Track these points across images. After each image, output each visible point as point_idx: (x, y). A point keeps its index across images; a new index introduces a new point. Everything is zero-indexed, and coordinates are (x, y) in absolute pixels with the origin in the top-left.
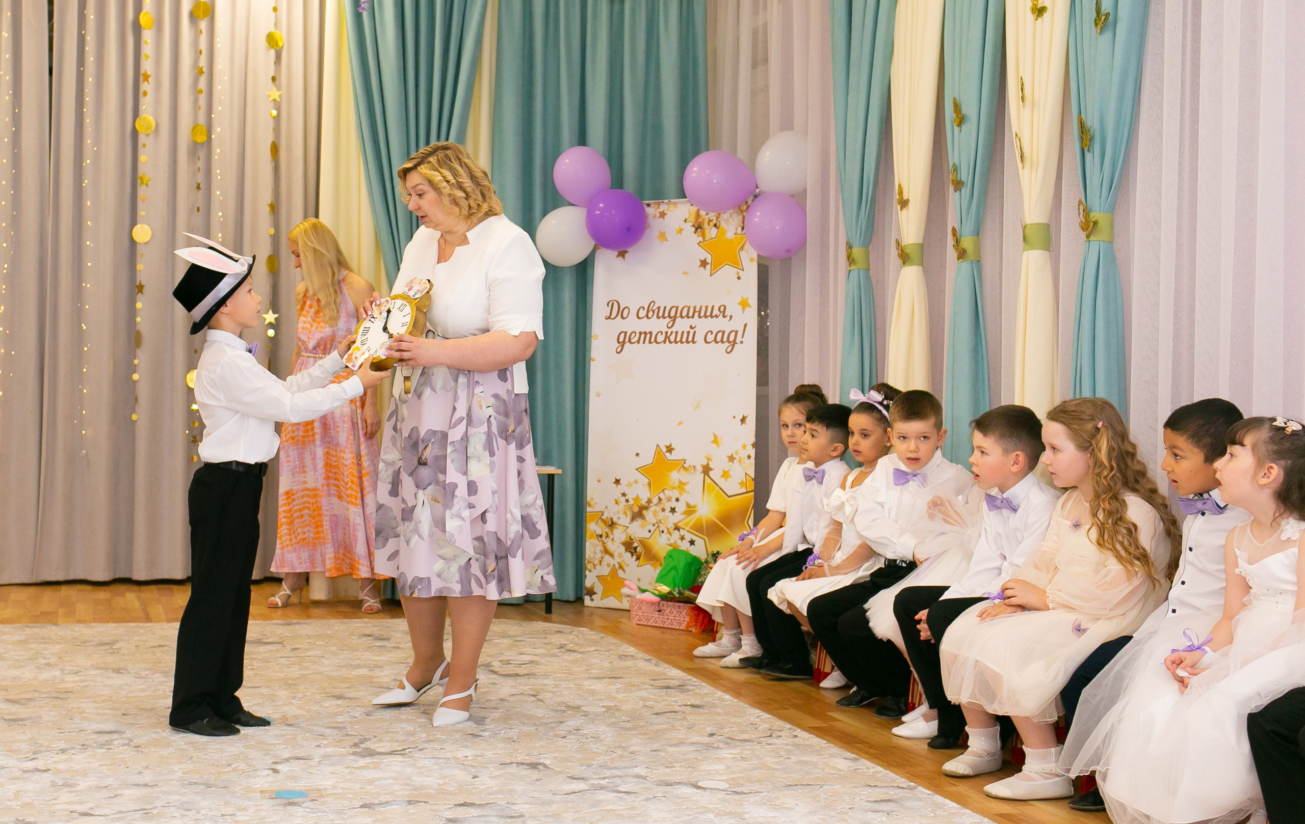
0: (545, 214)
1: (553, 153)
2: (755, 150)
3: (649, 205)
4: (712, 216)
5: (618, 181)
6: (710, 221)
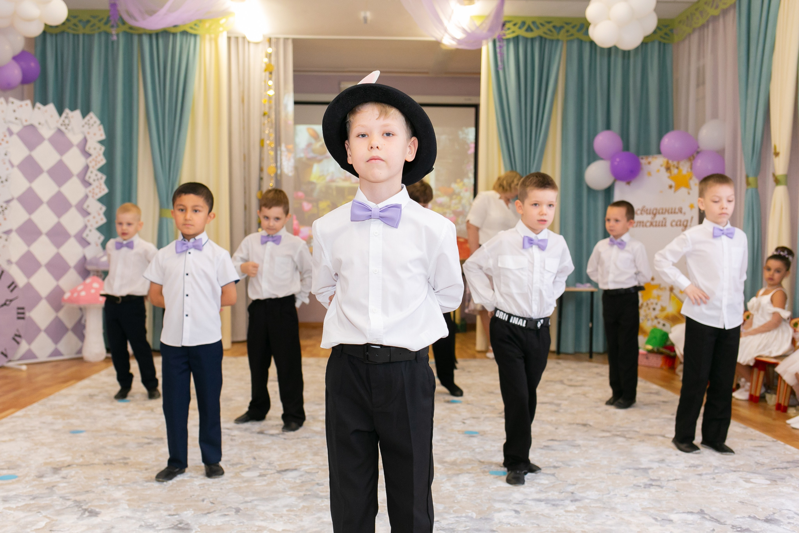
0: (589, 164)
1: (593, 134)
2: (698, 128)
3: (642, 159)
4: (675, 163)
5: (626, 147)
6: (674, 166)
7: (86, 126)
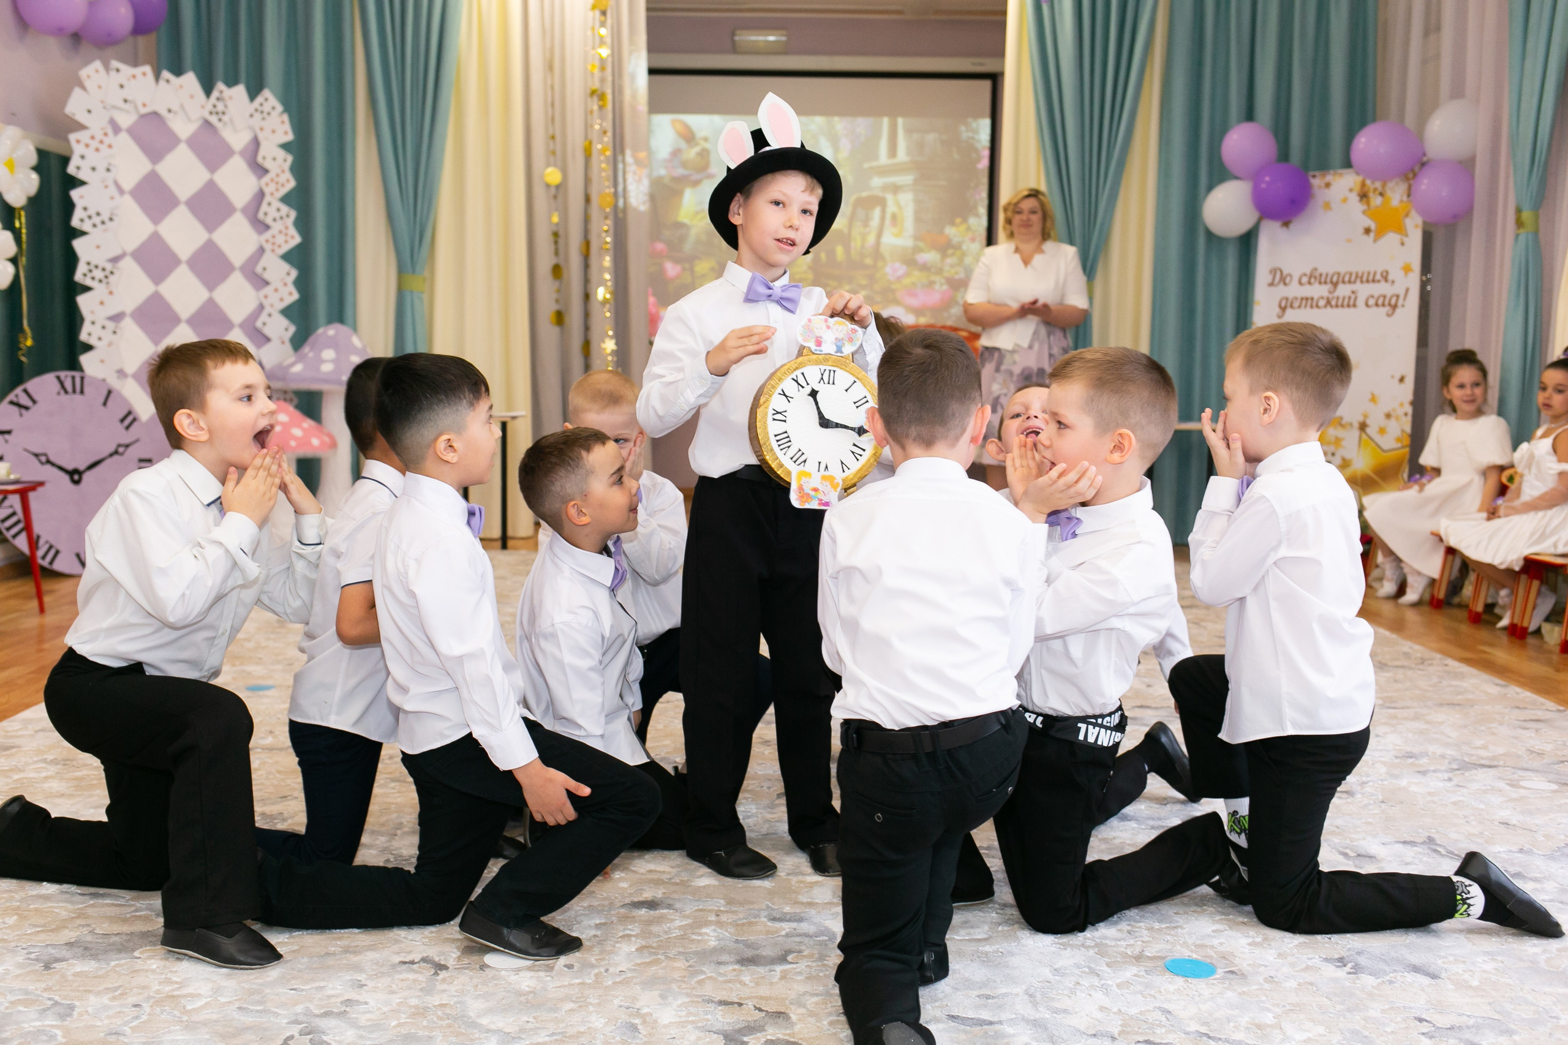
0: (1210, 188)
1: (1220, 130)
2: (1423, 118)
3: (1314, 176)
4: (1378, 185)
5: (1284, 155)
6: (1375, 190)
7: (258, 116)
